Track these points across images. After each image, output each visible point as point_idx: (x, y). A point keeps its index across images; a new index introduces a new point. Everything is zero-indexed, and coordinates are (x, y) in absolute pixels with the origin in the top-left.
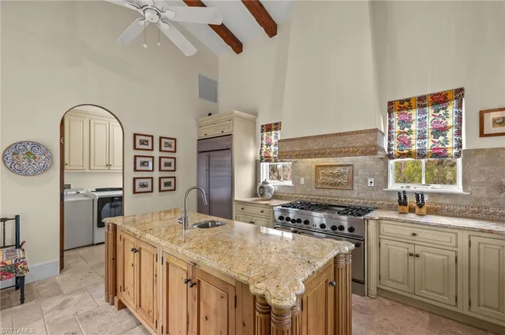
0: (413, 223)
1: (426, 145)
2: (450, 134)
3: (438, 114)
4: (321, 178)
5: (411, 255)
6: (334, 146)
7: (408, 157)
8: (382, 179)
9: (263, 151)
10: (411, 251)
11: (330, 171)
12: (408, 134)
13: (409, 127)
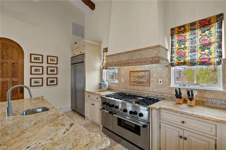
0: (182, 113)
1: (196, 56)
2: (213, 47)
3: (204, 34)
4: (132, 79)
5: (181, 137)
6: (134, 58)
7: (183, 65)
8: (167, 80)
9: (104, 63)
10: (181, 134)
11: (136, 74)
12: (183, 49)
13: (184, 44)
